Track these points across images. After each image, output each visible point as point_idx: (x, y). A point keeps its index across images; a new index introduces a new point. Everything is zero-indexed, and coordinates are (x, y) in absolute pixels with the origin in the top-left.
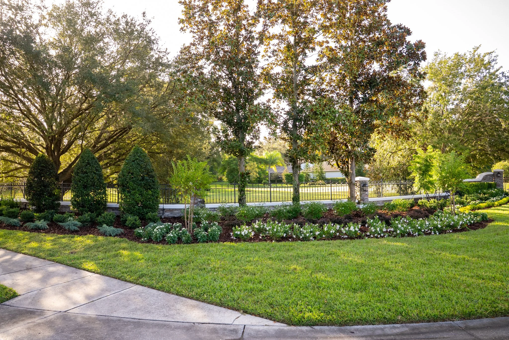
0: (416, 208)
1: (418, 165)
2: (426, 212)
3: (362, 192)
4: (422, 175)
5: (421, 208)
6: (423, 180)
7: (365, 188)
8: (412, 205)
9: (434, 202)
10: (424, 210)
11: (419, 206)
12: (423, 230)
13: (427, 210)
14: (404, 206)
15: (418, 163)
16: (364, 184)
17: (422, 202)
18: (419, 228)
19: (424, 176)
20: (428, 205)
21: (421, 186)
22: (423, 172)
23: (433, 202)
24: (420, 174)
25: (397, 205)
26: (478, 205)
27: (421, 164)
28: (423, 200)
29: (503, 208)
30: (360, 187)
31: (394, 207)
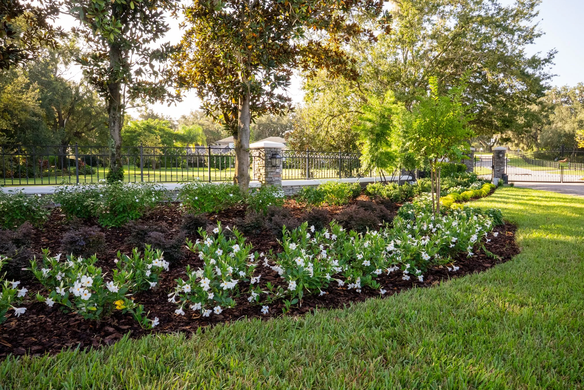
0: (363, 198)
1: (369, 125)
2: (382, 207)
3: (269, 169)
4: (376, 141)
5: (371, 198)
6: (377, 150)
7: (274, 161)
8: (356, 194)
9: (395, 188)
10: (377, 202)
11: (368, 194)
12: (379, 272)
13: (382, 203)
14: (339, 193)
15: (370, 121)
16: (273, 155)
17: (374, 188)
18: (367, 263)
19: (379, 144)
20: (384, 193)
21: (373, 161)
22: (377, 135)
23: (391, 188)
24: (372, 140)
25: (325, 192)
26: (462, 194)
27: (374, 122)
28: (374, 185)
29: (493, 199)
30: (266, 160)
31: (320, 196)
